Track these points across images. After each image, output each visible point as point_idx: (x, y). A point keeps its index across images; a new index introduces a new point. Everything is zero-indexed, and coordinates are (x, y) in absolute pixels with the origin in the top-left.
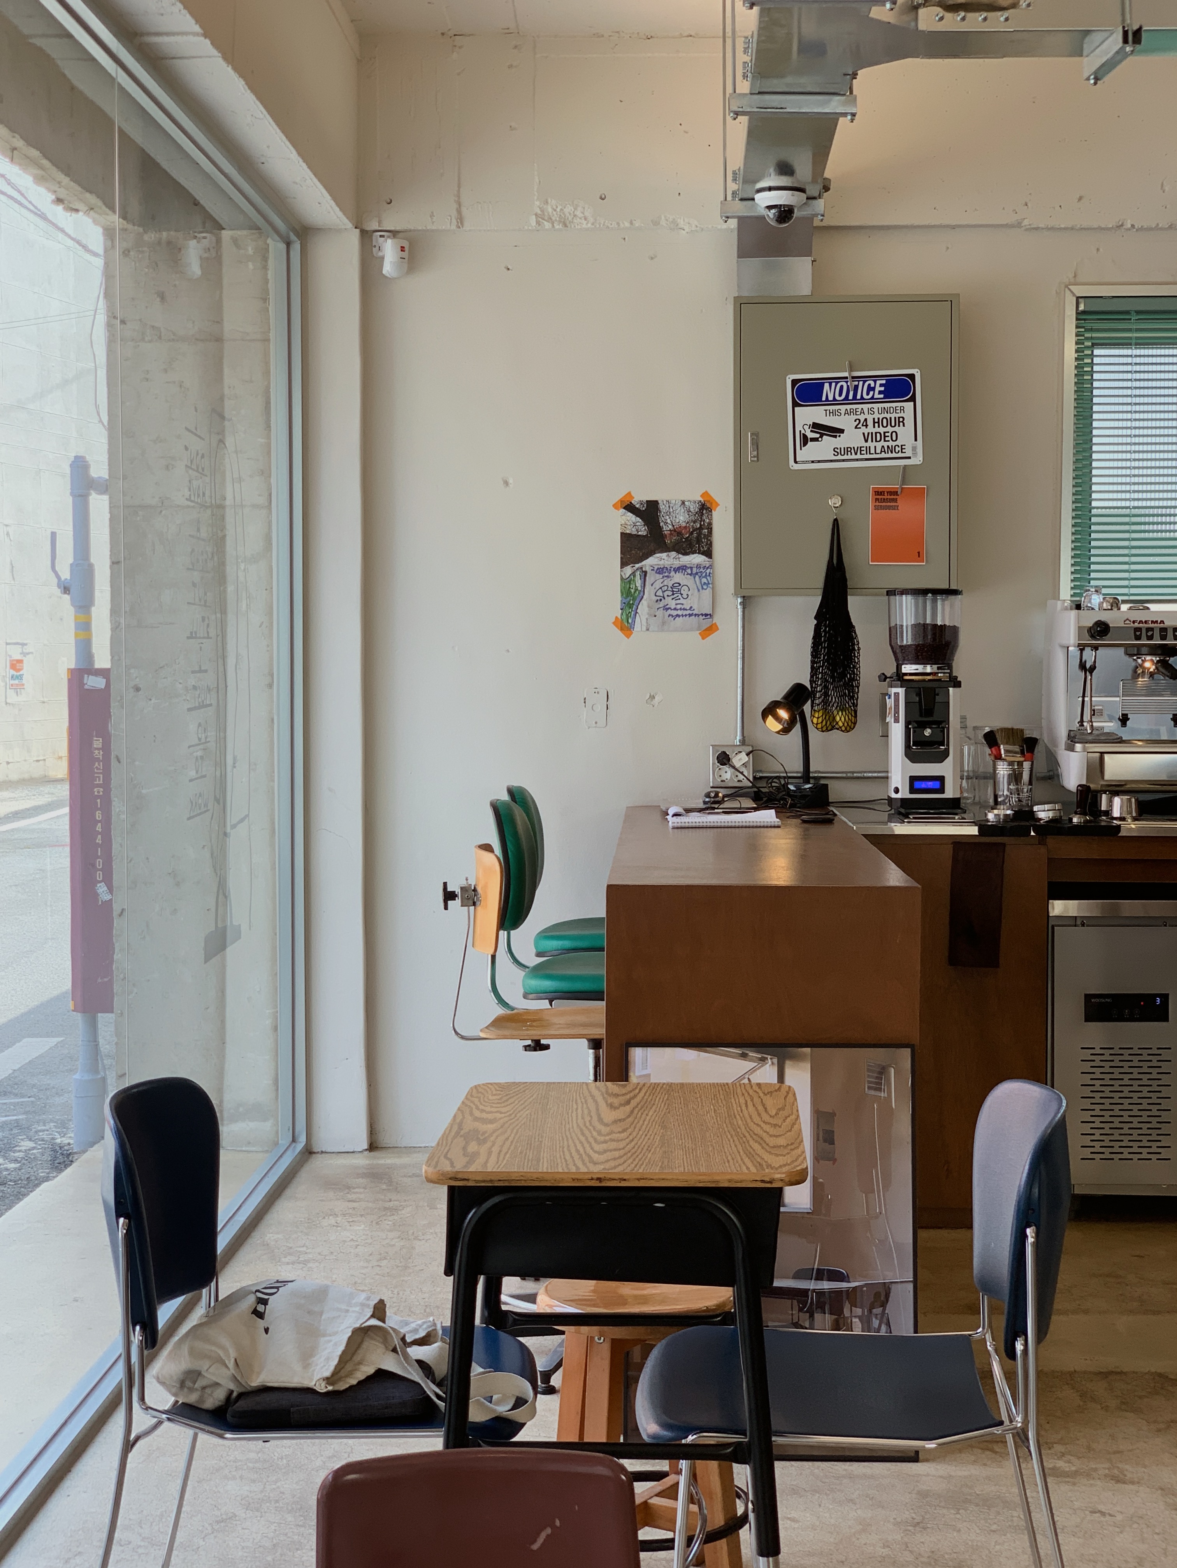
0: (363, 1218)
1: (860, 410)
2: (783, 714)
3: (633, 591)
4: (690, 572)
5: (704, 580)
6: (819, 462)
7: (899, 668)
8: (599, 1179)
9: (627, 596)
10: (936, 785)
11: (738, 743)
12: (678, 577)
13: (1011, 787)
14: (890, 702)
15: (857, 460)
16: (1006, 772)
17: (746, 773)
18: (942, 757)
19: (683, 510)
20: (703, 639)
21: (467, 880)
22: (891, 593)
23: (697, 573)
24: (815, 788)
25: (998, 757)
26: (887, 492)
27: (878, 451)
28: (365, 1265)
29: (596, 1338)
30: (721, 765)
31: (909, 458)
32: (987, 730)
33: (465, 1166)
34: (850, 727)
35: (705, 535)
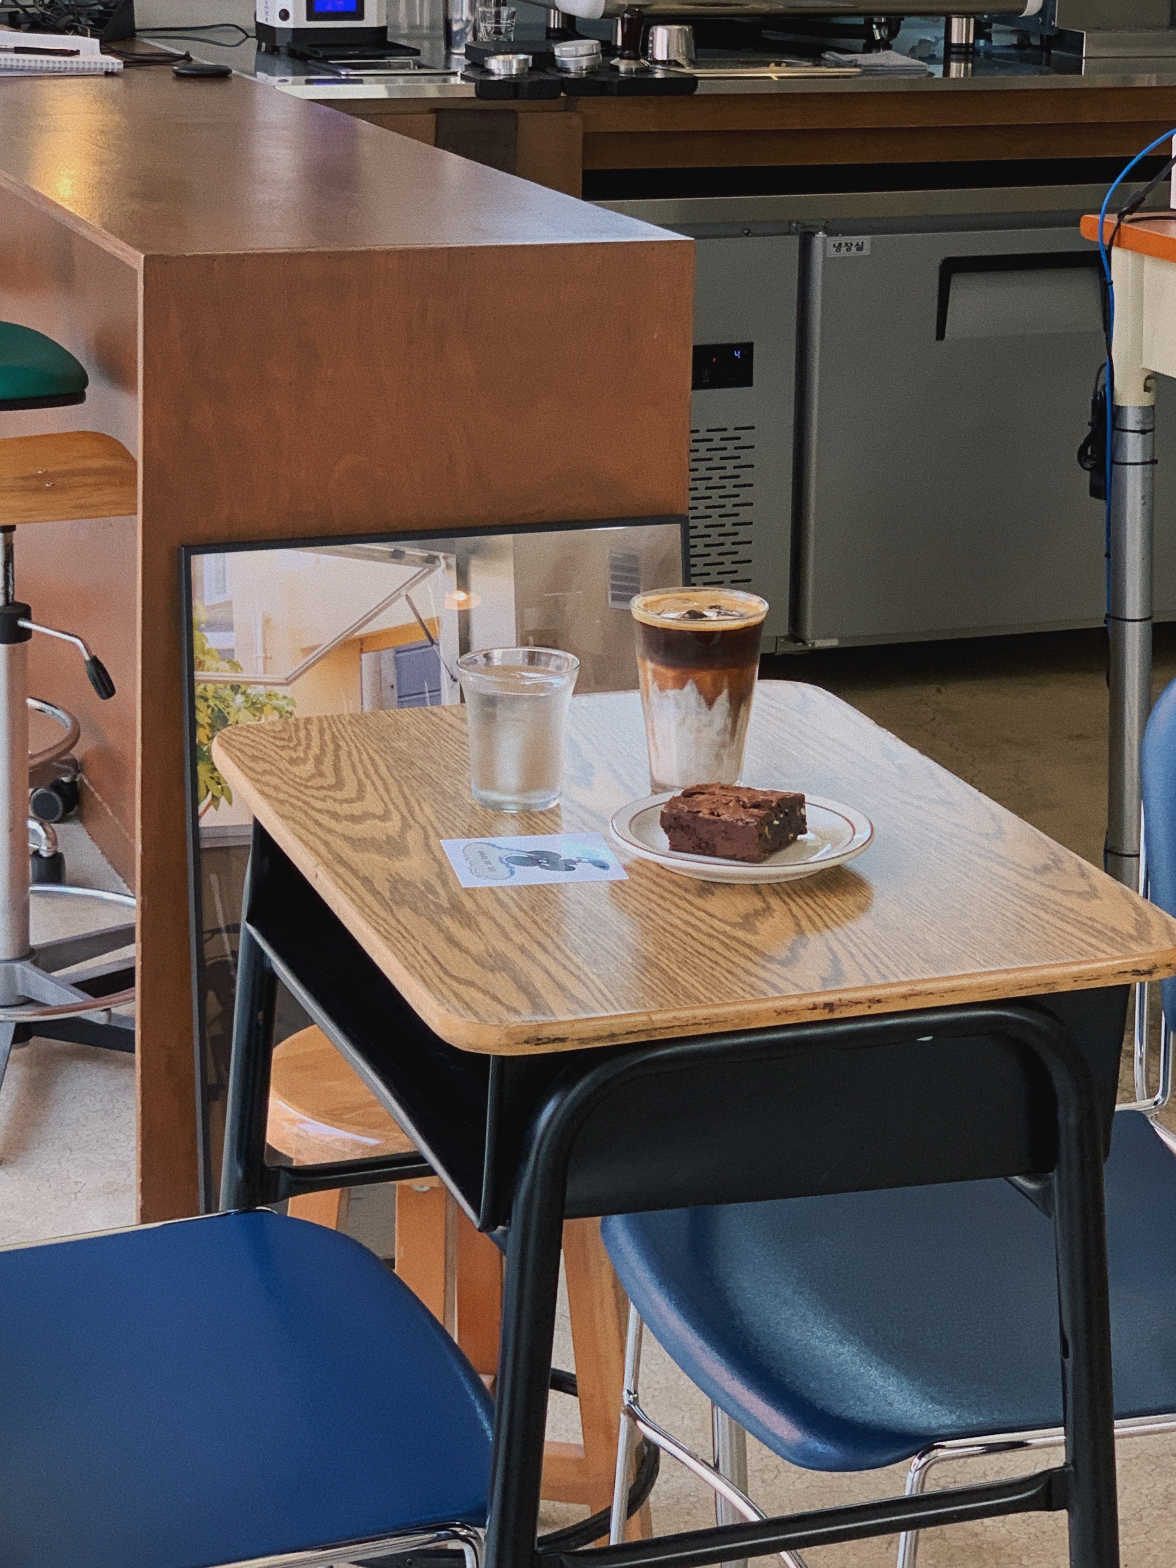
8: (829, 1006)
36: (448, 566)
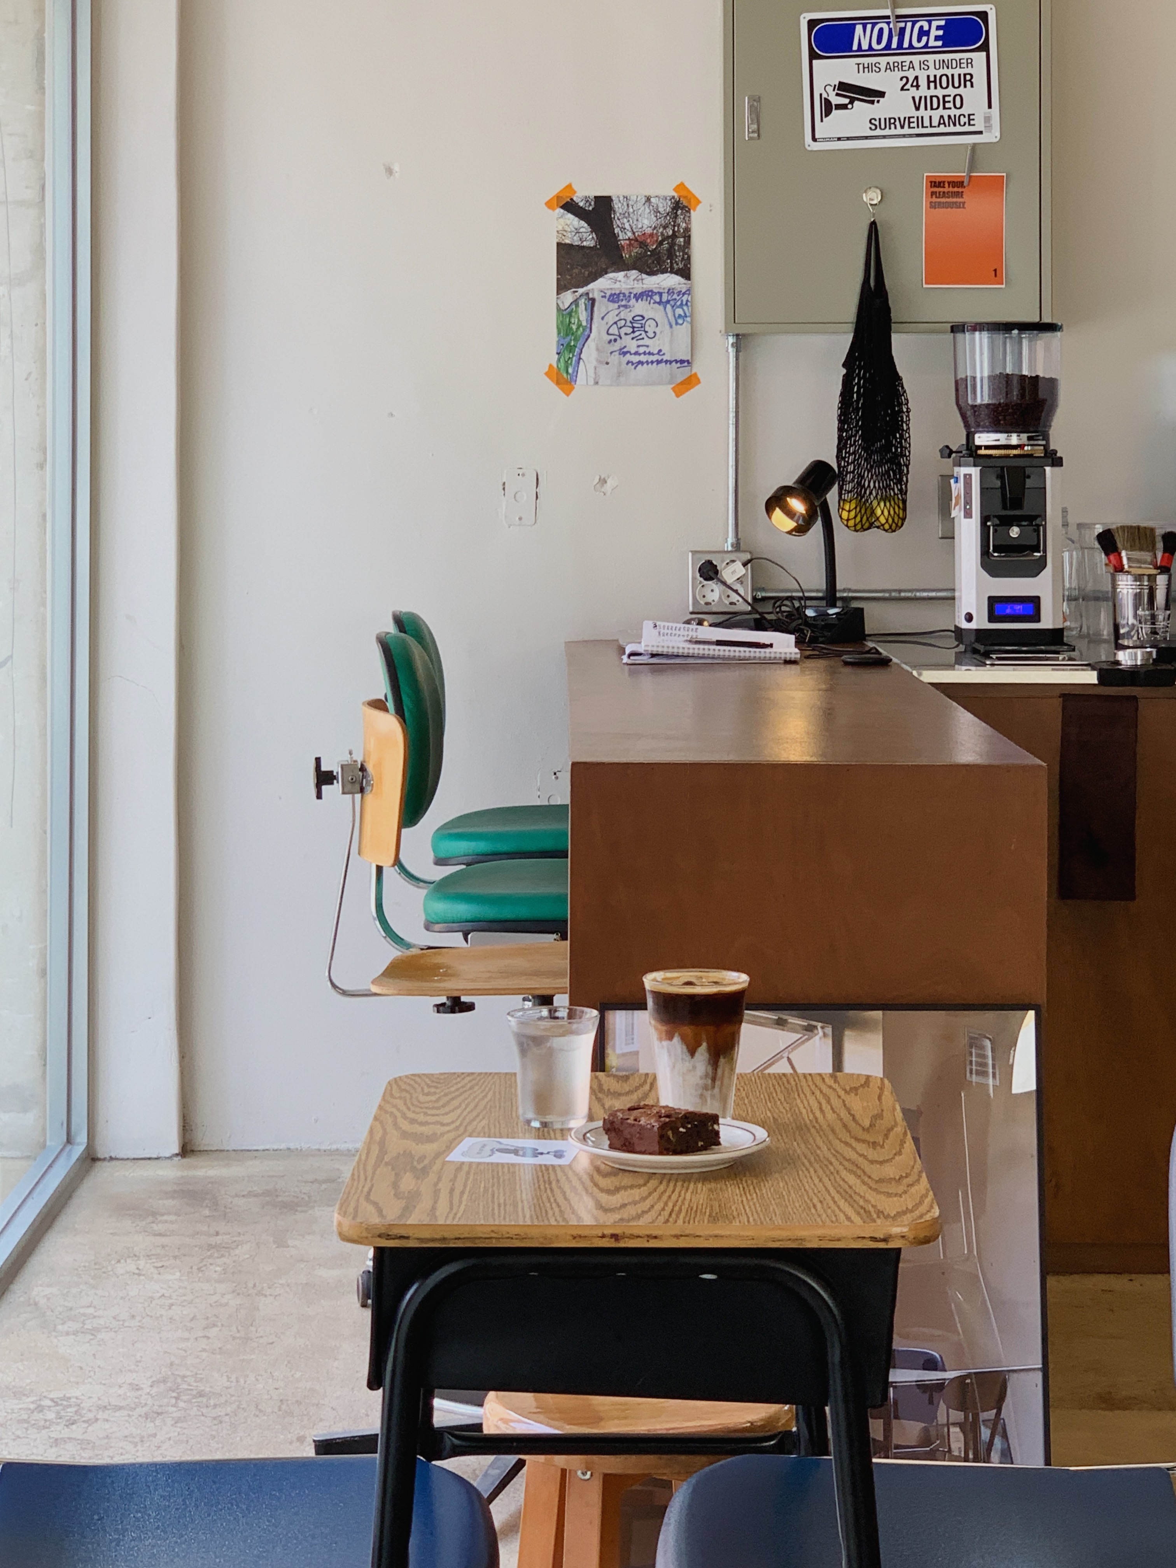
0: (178, 1262)
1: (907, 64)
2: (798, 505)
3: (574, 327)
4: (658, 299)
5: (679, 311)
6: (848, 139)
7: (970, 437)
8: (615, 1237)
9: (567, 335)
10: (1029, 609)
11: (730, 549)
12: (640, 307)
13: (1140, 612)
14: (957, 488)
15: (904, 136)
16: (1130, 591)
17: (742, 592)
18: (1036, 568)
19: (647, 211)
20: (678, 396)
21: (351, 753)
22: (957, 328)
23: (668, 302)
24: (845, 614)
25: (1119, 569)
26: (949, 183)
27: (935, 122)
28: (186, 1335)
29: (579, 1473)
30: (706, 579)
31: (981, 133)
32: (1099, 529)
33: (401, 1217)
34: (896, 525)
35: (679, 246)
36: (825, 1035)
